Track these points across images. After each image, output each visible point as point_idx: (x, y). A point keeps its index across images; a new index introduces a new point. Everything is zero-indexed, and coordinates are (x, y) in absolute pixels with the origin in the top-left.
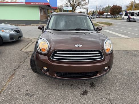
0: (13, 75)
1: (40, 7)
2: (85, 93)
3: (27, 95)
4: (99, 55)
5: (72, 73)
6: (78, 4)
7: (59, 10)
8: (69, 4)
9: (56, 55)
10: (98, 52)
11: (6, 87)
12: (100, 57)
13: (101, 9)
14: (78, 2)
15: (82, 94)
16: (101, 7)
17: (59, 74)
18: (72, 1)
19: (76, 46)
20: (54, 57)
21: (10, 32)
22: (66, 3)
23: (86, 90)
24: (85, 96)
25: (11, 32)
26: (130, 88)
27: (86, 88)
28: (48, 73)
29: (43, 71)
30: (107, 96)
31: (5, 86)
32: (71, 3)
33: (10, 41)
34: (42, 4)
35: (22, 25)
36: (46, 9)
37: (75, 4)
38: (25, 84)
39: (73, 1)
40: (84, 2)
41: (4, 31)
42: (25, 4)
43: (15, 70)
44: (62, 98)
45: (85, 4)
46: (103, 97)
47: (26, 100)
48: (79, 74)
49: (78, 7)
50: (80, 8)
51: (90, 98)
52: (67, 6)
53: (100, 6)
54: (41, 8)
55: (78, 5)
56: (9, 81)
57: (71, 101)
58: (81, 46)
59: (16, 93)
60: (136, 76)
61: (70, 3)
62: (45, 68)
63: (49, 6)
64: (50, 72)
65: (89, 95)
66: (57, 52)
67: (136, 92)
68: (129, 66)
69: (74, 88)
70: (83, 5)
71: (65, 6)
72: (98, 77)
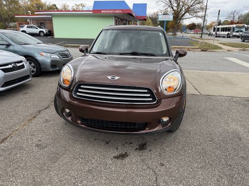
0: (34, 117)
1: (115, 17)
2: (123, 156)
3: (38, 146)
4: (149, 95)
5: (102, 121)
6: (188, 9)
7: (152, 21)
8: (169, 9)
9: (79, 90)
10: (146, 91)
11: (17, 132)
12: (151, 99)
13: (237, 17)
14: (188, 6)
15: (115, 157)
16: (235, 14)
17: (84, 121)
18: (176, 5)
19: (110, 77)
20: (78, 94)
21: (52, 56)
22: (166, 8)
23: (126, 153)
24: (119, 162)
25: (55, 57)
26: (208, 162)
27: (128, 150)
28: (70, 118)
29: (64, 114)
30: (157, 167)
31: (16, 130)
32: (175, 8)
33: (51, 70)
34: (118, 11)
35: (72, 47)
36: (126, 20)
37: (181, 9)
38: (43, 131)
39: (178, 4)
40: (199, 5)
41: (44, 54)
42: (92, 12)
43: (39, 112)
44: (82, 158)
45: (202, 8)
46: (149, 168)
47: (32, 152)
48: (114, 124)
49: (187, 15)
50: (191, 16)
51: (125, 165)
52: (167, 14)
53: (233, 11)
54: (117, 19)
55: (187, 11)
56: (25, 125)
57: (92, 164)
58: (117, 78)
59: (25, 141)
60: (238, 145)
61: (172, 8)
62: (68, 111)
63: (131, 15)
64: (73, 117)
65: (127, 160)
66: (81, 86)
67: (218, 170)
68: (234, 126)
69: (109, 146)
70: (198, 10)
71: (163, 13)
72: (147, 133)
